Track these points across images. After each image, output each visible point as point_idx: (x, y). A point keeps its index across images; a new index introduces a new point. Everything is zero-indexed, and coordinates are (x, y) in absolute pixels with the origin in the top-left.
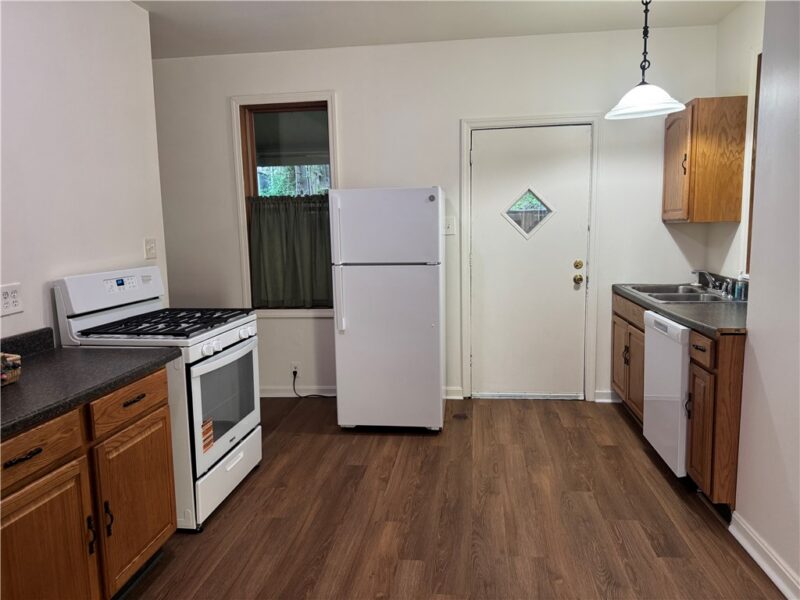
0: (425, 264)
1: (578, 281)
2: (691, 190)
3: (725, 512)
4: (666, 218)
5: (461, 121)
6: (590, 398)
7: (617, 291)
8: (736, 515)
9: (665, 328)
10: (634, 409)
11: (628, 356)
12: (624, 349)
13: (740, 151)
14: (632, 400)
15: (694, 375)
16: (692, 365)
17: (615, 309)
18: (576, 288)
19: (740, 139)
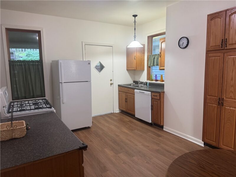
0: (87, 81)
1: (111, 84)
2: (136, 64)
3: (162, 127)
4: (128, 69)
5: (82, 42)
6: (115, 112)
7: (119, 86)
8: (164, 127)
9: (144, 93)
10: (129, 112)
11: (127, 100)
12: (125, 99)
13: (144, 56)
14: (129, 110)
15: (153, 101)
16: (152, 99)
17: (119, 90)
18: (111, 86)
19: (144, 53)
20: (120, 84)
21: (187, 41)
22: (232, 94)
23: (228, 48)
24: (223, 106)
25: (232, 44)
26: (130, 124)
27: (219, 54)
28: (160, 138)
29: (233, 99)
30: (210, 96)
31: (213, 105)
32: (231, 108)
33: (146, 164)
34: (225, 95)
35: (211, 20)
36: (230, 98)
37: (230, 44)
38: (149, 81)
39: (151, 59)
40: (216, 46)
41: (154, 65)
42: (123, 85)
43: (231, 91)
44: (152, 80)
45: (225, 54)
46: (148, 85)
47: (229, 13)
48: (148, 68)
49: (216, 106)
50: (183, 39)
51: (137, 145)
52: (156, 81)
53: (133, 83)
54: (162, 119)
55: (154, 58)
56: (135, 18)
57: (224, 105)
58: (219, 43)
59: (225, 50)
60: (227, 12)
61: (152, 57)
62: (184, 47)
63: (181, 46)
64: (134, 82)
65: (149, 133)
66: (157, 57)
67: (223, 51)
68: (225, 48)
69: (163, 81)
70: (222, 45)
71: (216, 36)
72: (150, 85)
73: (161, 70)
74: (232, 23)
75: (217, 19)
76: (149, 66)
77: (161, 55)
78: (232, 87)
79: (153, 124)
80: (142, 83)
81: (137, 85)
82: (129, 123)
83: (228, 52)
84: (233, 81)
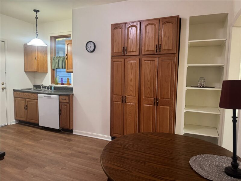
1: (3, 89)
2: (38, 65)
3: (71, 131)
4: (26, 71)
6: (9, 124)
7: (14, 90)
8: (74, 130)
9: (50, 97)
10: (31, 121)
11: (27, 108)
12: (24, 106)
13: (47, 57)
14: (29, 119)
15: (62, 105)
16: (60, 103)
17: (15, 96)
18: (3, 91)
19: (47, 54)
20: (16, 88)
21: (94, 46)
22: (132, 92)
23: (127, 55)
24: (125, 102)
25: (130, 52)
26: (34, 134)
27: (121, 60)
28: (71, 142)
29: (132, 96)
30: (116, 95)
31: (118, 103)
32: (132, 104)
33: (62, 170)
34: (126, 93)
35: (114, 29)
36: (130, 96)
37: (129, 52)
38: (53, 85)
39: (55, 61)
40: (118, 52)
41: (59, 68)
42: (20, 90)
43: (131, 90)
44: (58, 84)
45: (126, 60)
46: (53, 89)
47: (127, 26)
48: (52, 71)
49: (120, 103)
50: (90, 43)
51: (46, 155)
52: (62, 85)
53: (33, 87)
54: (71, 123)
55: (59, 61)
56: (36, 13)
57: (127, 101)
58: (121, 50)
59: (125, 56)
60: (126, 24)
61: (57, 59)
62: (91, 51)
63: (88, 50)
64: (35, 86)
65: (59, 140)
66: (62, 59)
67: (124, 57)
68: (126, 55)
69: (70, 84)
70: (123, 52)
71: (118, 43)
72: (55, 89)
73: (68, 72)
74: (129, 34)
75: (118, 29)
76: (53, 68)
77: (67, 57)
78: (131, 86)
79: (61, 130)
80: (45, 87)
81: (39, 89)
82: (32, 133)
83: (128, 58)
84: (132, 82)
